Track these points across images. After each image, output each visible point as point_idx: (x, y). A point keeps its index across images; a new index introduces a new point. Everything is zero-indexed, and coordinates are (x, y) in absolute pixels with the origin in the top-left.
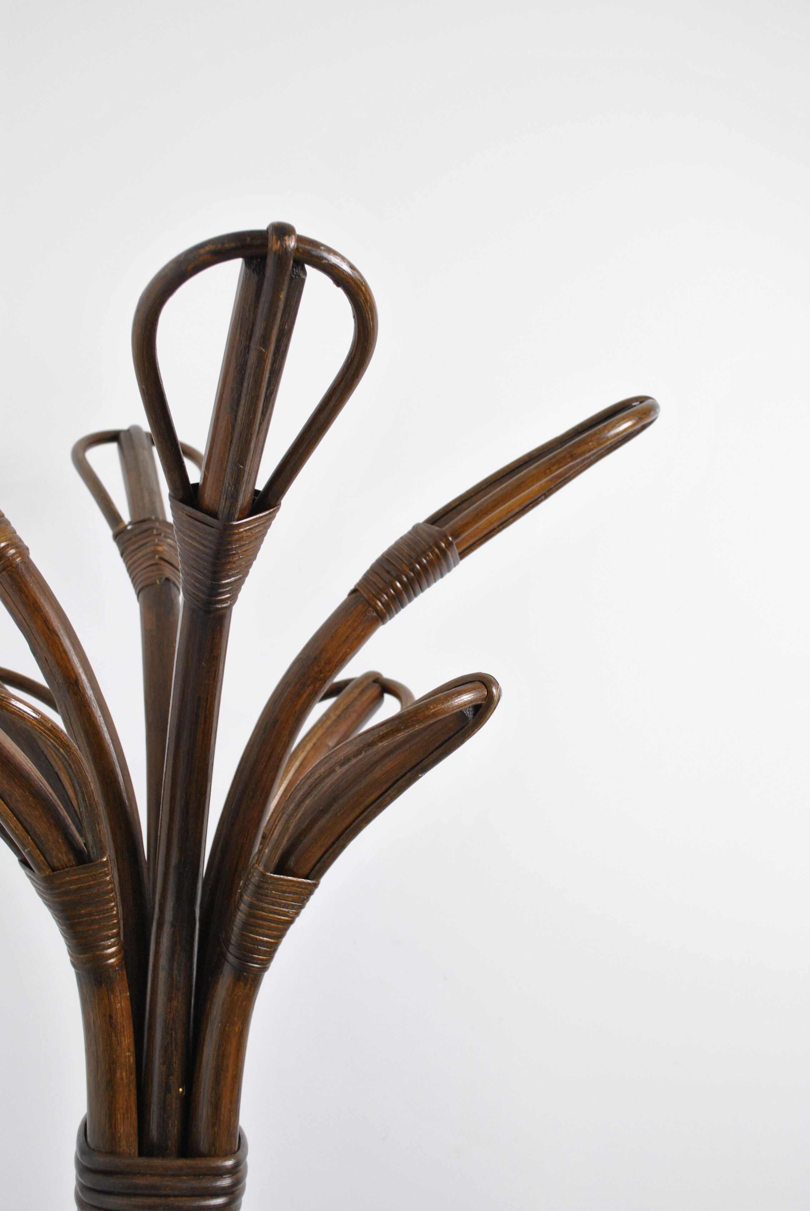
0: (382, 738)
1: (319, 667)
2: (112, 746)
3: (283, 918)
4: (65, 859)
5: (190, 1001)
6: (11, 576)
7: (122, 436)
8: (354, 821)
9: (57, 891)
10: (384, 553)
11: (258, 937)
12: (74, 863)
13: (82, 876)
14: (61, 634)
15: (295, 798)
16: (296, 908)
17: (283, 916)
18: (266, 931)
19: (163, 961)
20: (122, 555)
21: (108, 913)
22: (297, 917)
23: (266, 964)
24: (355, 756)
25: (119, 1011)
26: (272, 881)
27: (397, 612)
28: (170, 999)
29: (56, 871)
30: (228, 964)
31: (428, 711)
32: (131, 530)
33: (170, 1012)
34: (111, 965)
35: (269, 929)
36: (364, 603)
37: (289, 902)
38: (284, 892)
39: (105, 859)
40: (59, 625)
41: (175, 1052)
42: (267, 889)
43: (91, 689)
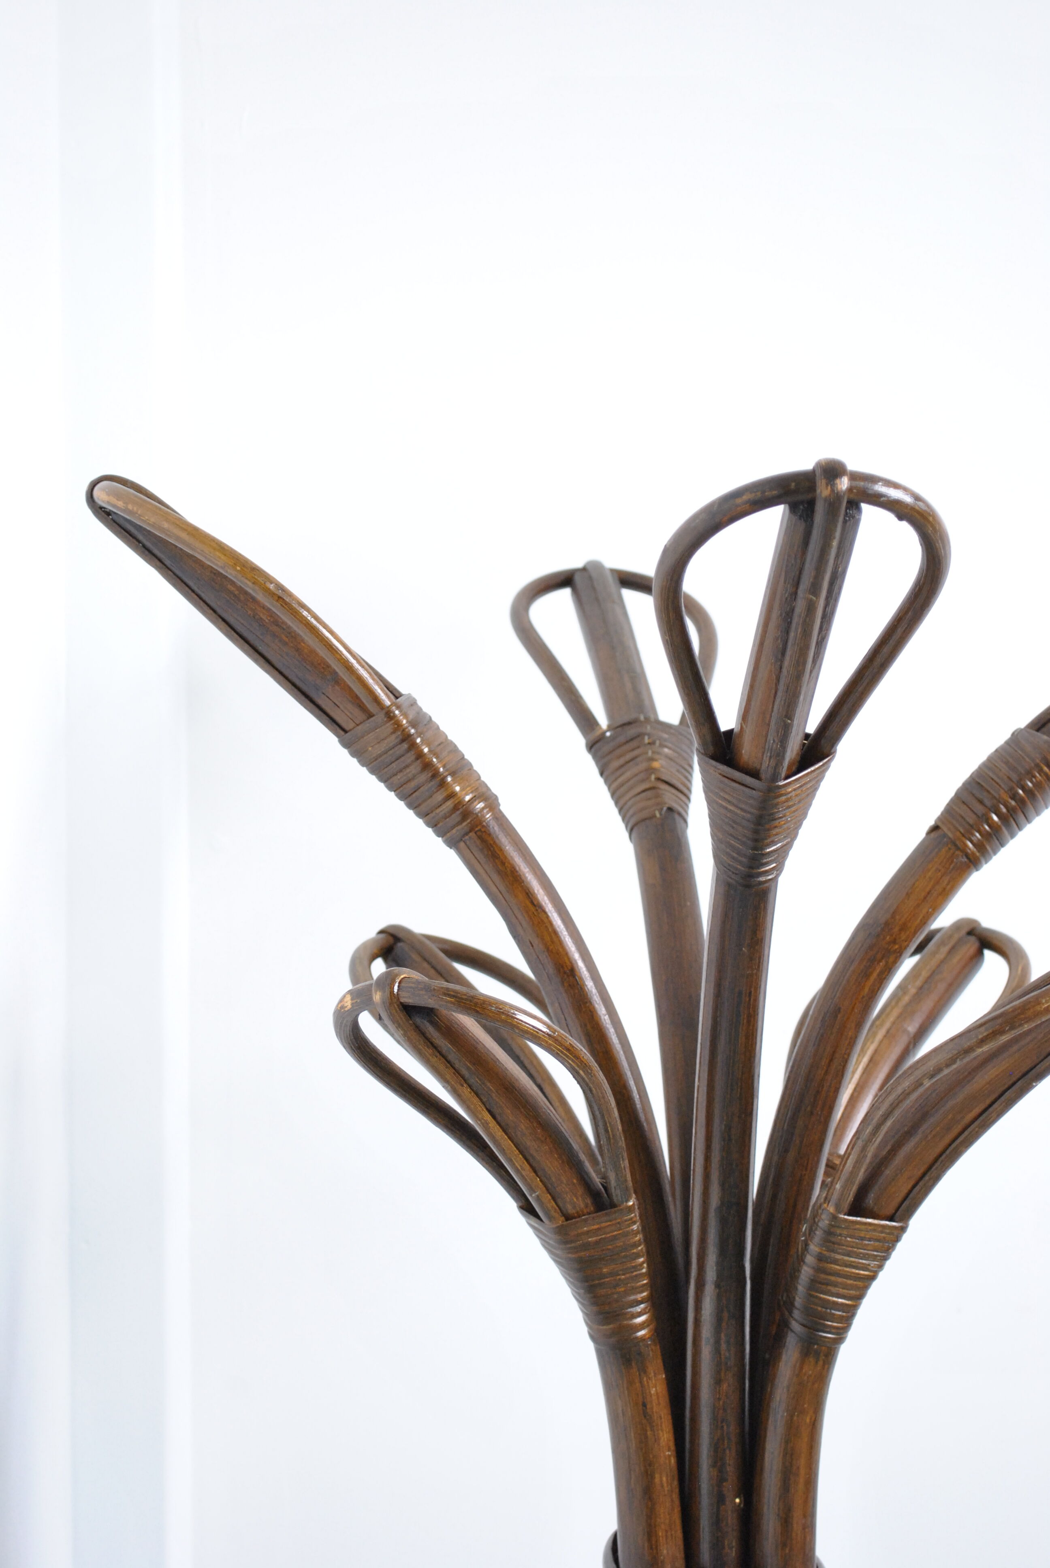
0: (982, 1042)
1: (892, 935)
2: (622, 1052)
3: (862, 1272)
4: (582, 1206)
5: (744, 1384)
6: (480, 837)
7: (577, 579)
8: (950, 1145)
9: (573, 1245)
10: (973, 773)
11: (831, 1298)
12: (592, 1209)
13: (604, 1225)
14: (549, 910)
15: (872, 1119)
16: (878, 1259)
17: (863, 1270)
18: (841, 1290)
19: (707, 1332)
20: (602, 774)
21: (636, 1271)
22: (881, 1271)
23: (842, 1334)
24: (948, 1066)
25: (654, 1398)
26: (847, 1224)
27: (995, 853)
28: (718, 1382)
29: (571, 1219)
30: (793, 1334)
31: (1039, 1006)
32: (612, 738)
33: (719, 1399)
34: (642, 1339)
35: (846, 1286)
36: (949, 846)
37: (869, 1252)
38: (862, 1239)
39: (631, 1203)
40: (546, 898)
41: (728, 1452)
42: (840, 1235)
43: (591, 979)
